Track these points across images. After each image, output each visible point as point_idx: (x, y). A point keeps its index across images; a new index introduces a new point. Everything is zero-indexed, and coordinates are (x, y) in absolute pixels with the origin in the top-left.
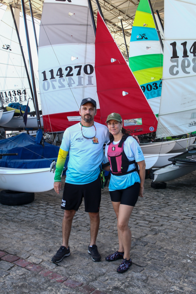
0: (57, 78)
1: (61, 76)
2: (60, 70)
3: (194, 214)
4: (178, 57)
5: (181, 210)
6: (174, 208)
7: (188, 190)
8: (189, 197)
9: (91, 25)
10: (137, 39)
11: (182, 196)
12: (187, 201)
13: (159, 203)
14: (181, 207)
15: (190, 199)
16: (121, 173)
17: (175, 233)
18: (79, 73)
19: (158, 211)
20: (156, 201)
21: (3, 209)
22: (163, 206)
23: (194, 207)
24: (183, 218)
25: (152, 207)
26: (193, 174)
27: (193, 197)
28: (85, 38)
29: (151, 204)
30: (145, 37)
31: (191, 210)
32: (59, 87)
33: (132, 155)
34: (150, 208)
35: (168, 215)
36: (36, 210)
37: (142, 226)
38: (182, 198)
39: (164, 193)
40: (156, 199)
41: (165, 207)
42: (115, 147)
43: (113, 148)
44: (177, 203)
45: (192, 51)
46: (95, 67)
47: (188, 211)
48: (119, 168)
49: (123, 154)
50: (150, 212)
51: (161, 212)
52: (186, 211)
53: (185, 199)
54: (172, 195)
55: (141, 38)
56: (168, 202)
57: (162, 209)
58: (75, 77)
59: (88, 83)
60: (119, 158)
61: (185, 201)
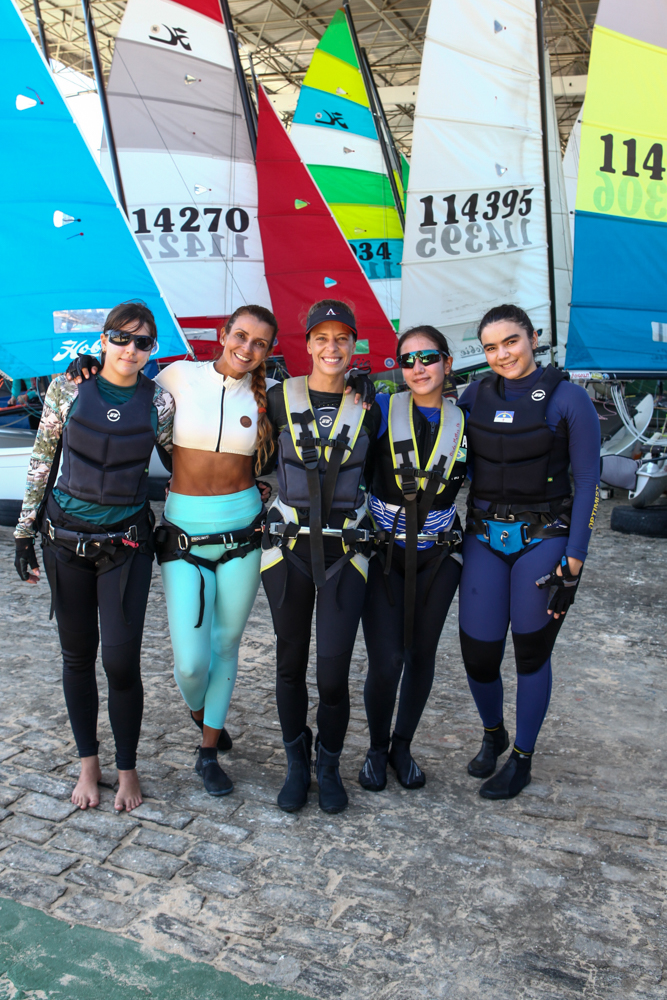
0: (157, 232)
1: (168, 227)
2: (166, 213)
4: (435, 224)
9: (240, 116)
18: (214, 227)
32: (162, 255)
45: (467, 210)
58: (204, 235)
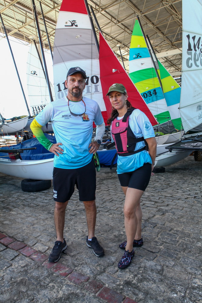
3: (196, 193)
5: (182, 190)
6: (176, 188)
7: (184, 173)
8: (187, 178)
10: (134, 58)
11: (180, 178)
12: (186, 182)
13: (161, 185)
14: (181, 188)
15: (188, 180)
16: (128, 152)
17: (182, 212)
19: (161, 191)
20: (158, 183)
21: (23, 195)
22: (165, 188)
23: (194, 187)
24: (186, 198)
25: (156, 188)
26: (185, 160)
27: (190, 178)
28: (91, 55)
29: (154, 186)
30: (140, 56)
31: (192, 190)
33: (139, 131)
34: (154, 189)
35: (171, 195)
36: (51, 195)
37: (149, 207)
38: (181, 179)
39: (164, 176)
40: (158, 182)
41: (167, 188)
42: (119, 123)
43: (117, 124)
44: (177, 184)
46: (100, 78)
47: (189, 191)
48: (125, 147)
49: (128, 129)
50: (154, 193)
51: (165, 193)
52: (187, 191)
53: (183, 181)
54: (171, 177)
55: (136, 57)
56: (169, 184)
57: (165, 190)
59: (95, 91)
60: (124, 135)
61: (184, 182)
